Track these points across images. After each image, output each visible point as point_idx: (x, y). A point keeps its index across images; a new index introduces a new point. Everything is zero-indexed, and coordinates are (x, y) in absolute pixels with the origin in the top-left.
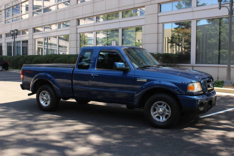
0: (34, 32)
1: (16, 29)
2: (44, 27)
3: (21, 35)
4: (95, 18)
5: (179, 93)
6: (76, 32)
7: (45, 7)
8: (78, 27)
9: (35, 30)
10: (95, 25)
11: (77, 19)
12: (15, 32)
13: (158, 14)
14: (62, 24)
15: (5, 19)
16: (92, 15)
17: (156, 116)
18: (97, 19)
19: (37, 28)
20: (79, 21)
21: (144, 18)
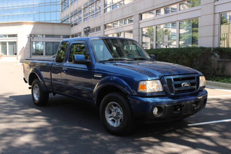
0: (105, 29)
1: (89, 26)
2: (112, 24)
3: (96, 32)
4: (155, 12)
5: (129, 93)
6: (138, 28)
7: (114, 3)
8: (140, 22)
9: (105, 26)
10: (154, 19)
11: (140, 14)
12: (87, 29)
13: (215, 3)
14: (127, 20)
15: (84, 17)
16: (152, 9)
17: (111, 119)
18: (156, 13)
19: (107, 25)
20: (141, 15)
21: (200, 9)
